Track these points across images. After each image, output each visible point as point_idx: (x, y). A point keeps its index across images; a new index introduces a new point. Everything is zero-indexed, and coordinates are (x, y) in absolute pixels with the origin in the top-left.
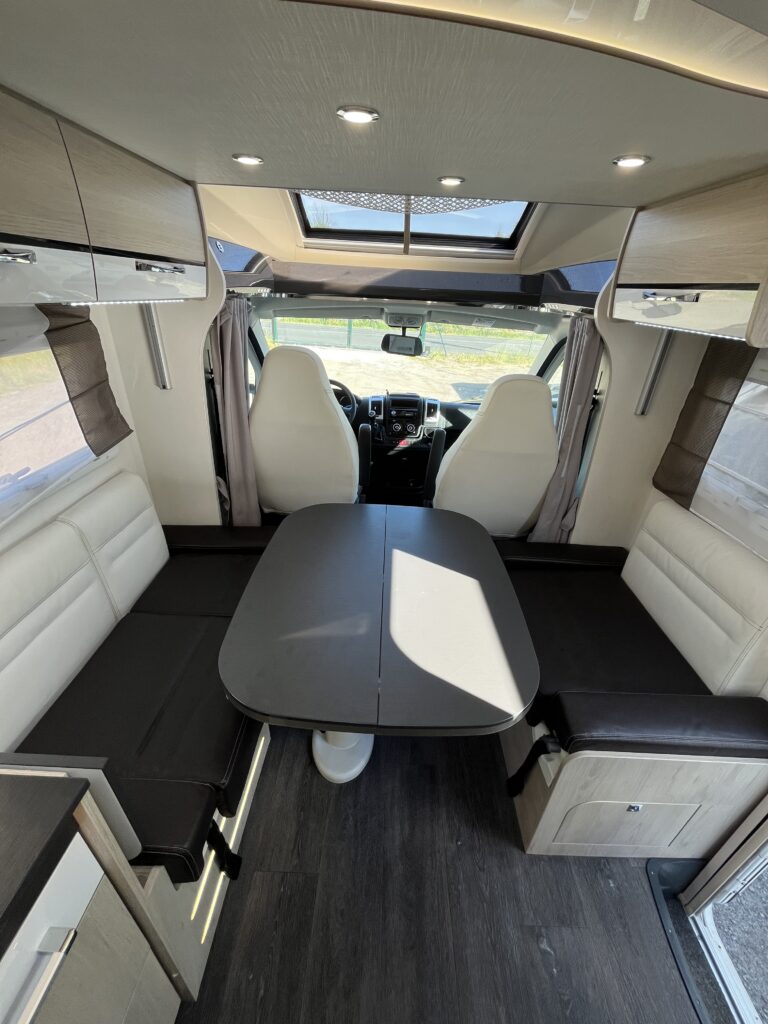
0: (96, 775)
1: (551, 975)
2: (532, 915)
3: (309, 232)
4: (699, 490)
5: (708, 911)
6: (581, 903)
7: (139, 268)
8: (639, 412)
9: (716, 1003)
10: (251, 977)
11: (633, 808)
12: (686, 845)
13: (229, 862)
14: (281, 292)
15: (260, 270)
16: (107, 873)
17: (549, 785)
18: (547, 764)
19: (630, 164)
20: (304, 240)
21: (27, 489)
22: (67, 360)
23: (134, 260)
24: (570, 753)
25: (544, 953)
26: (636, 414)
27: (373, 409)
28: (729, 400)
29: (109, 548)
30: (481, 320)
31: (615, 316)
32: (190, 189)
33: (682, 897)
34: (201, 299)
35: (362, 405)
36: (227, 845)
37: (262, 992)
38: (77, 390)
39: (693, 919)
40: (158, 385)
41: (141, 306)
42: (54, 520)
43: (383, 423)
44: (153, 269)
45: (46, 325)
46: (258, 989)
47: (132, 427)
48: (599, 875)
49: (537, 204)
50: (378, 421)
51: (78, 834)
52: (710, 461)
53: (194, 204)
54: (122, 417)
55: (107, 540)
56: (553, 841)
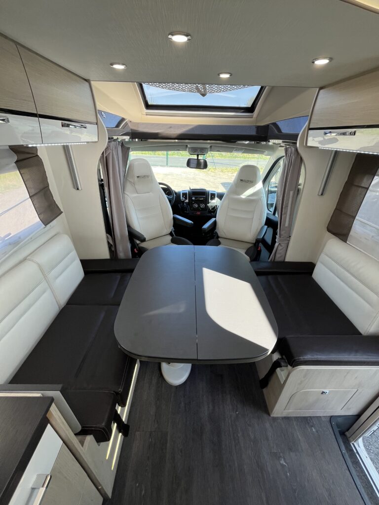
0: (57, 394)
1: (287, 476)
2: (275, 447)
3: (148, 106)
4: (352, 233)
5: (360, 440)
6: (299, 440)
7: (63, 126)
8: (320, 194)
9: (366, 485)
10: (137, 485)
11: (324, 392)
12: (350, 409)
13: (124, 429)
14: (135, 138)
15: (124, 127)
16: (64, 442)
17: (282, 383)
18: (281, 373)
19: (321, 62)
20: (146, 111)
21: (10, 244)
22: (27, 177)
23: (61, 121)
24: (293, 367)
25: (282, 465)
26: (318, 195)
27: (183, 197)
28: (367, 187)
29: (54, 272)
30: (237, 150)
31: (308, 145)
32: (87, 84)
33: (347, 433)
34: (96, 142)
35: (178, 195)
36: (122, 420)
37: (143, 492)
38: (33, 192)
39: (353, 444)
40: (74, 188)
41: (64, 146)
42: (25, 259)
43: (188, 204)
44: (71, 126)
45: (15, 158)
46: (141, 491)
47: (62, 210)
48: (307, 426)
49: (265, 87)
50: (186, 203)
51: (49, 425)
52: (357, 218)
53: (90, 92)
54: (57, 205)
55: (53, 268)
56: (284, 410)
